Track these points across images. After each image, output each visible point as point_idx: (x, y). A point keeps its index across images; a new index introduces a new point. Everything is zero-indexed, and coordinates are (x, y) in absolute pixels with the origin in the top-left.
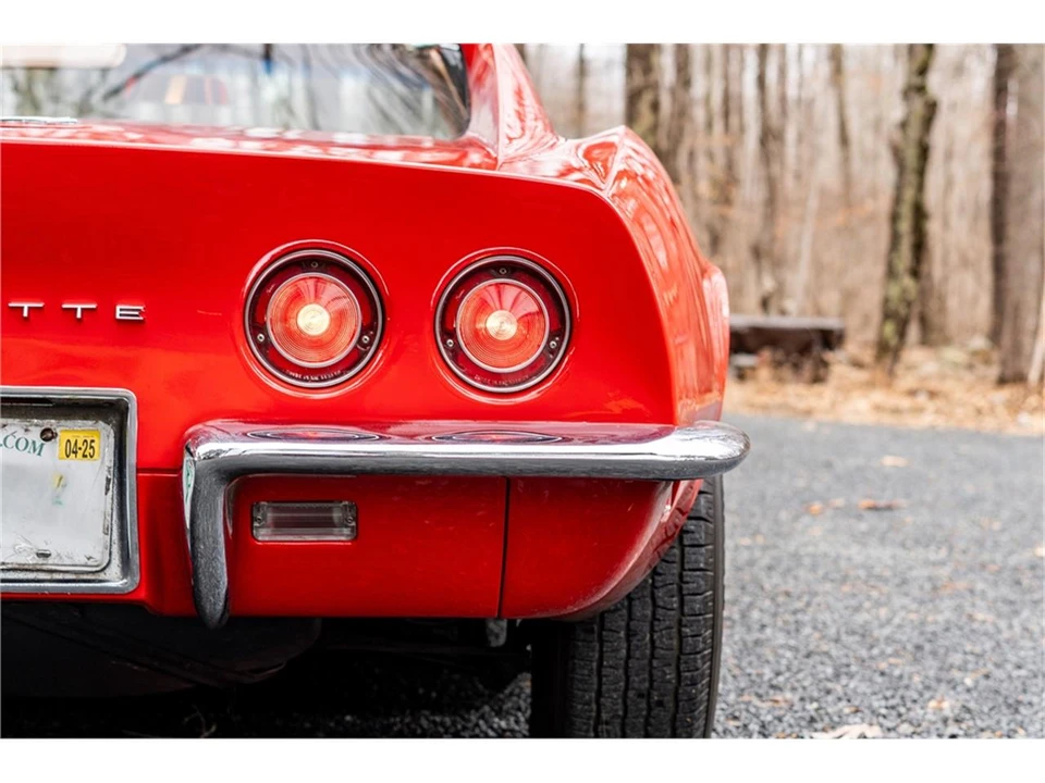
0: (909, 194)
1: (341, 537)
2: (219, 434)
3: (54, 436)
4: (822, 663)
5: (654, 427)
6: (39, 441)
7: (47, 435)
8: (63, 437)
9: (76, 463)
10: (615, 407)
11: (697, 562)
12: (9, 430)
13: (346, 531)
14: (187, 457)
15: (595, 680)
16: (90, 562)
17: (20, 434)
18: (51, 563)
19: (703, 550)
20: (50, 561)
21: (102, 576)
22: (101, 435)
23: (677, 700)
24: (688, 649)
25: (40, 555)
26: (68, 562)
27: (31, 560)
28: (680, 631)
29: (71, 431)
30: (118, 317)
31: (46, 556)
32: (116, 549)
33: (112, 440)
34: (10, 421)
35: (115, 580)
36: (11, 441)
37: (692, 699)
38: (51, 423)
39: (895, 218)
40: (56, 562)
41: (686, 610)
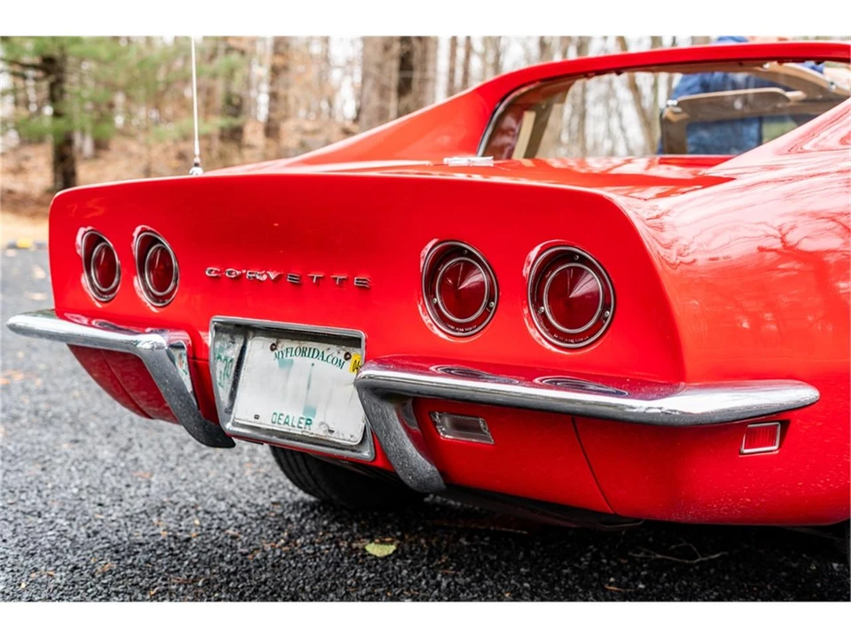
3: (350, 357)
6: (343, 360)
7: (347, 356)
8: (354, 358)
12: (329, 352)
13: (491, 438)
16: (352, 439)
17: (335, 355)
18: (332, 437)
20: (333, 435)
21: (357, 449)
25: (329, 431)
26: (341, 437)
27: (324, 433)
29: (358, 355)
31: (332, 432)
34: (331, 346)
35: (365, 451)
36: (330, 359)
38: (349, 350)
40: (337, 436)
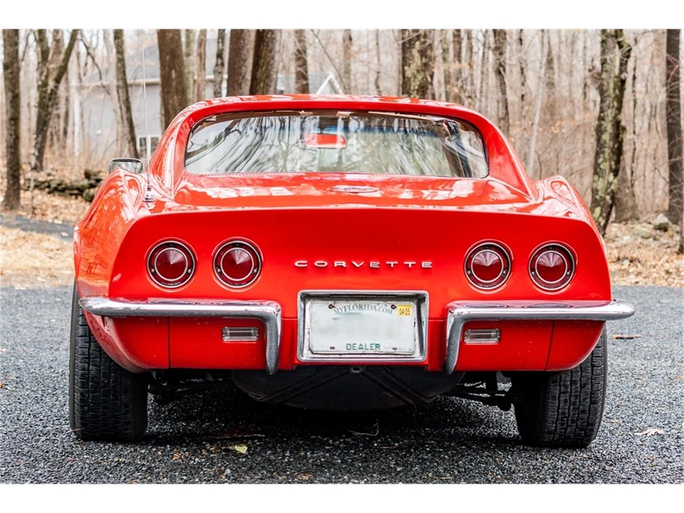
0: (610, 114)
1: (493, 341)
2: (458, 306)
3: (395, 307)
4: (626, 410)
5: (604, 302)
6: (391, 309)
7: (393, 307)
8: (398, 308)
9: (404, 316)
10: (592, 295)
11: (598, 353)
12: (380, 305)
13: (496, 339)
14: (450, 314)
15: (557, 401)
16: (409, 351)
17: (384, 306)
18: (397, 352)
19: (600, 349)
21: (413, 356)
22: (412, 307)
23: (590, 410)
24: (595, 389)
25: (394, 349)
26: (403, 351)
27: (391, 351)
28: (591, 382)
29: (401, 305)
30: (423, 266)
31: (396, 349)
32: (418, 346)
33: (416, 309)
34: (380, 302)
35: (418, 357)
36: (381, 309)
37: (596, 409)
38: (394, 303)
39: (599, 131)
40: (399, 351)
41: (594, 373)
